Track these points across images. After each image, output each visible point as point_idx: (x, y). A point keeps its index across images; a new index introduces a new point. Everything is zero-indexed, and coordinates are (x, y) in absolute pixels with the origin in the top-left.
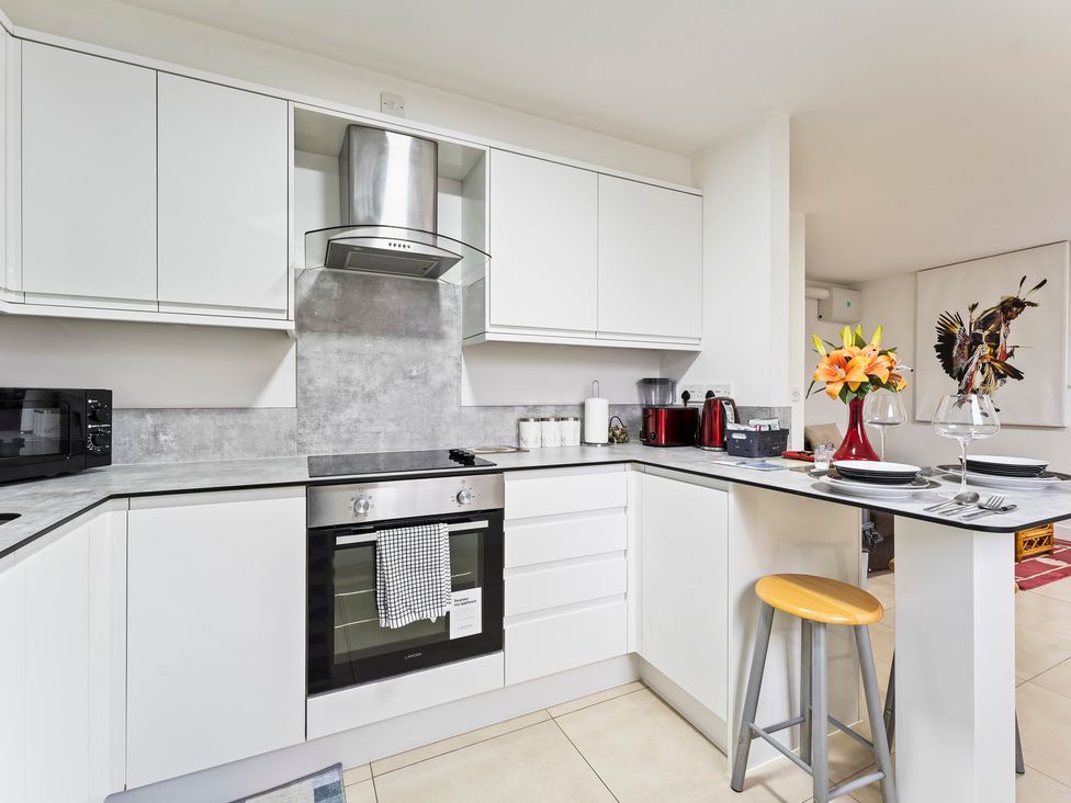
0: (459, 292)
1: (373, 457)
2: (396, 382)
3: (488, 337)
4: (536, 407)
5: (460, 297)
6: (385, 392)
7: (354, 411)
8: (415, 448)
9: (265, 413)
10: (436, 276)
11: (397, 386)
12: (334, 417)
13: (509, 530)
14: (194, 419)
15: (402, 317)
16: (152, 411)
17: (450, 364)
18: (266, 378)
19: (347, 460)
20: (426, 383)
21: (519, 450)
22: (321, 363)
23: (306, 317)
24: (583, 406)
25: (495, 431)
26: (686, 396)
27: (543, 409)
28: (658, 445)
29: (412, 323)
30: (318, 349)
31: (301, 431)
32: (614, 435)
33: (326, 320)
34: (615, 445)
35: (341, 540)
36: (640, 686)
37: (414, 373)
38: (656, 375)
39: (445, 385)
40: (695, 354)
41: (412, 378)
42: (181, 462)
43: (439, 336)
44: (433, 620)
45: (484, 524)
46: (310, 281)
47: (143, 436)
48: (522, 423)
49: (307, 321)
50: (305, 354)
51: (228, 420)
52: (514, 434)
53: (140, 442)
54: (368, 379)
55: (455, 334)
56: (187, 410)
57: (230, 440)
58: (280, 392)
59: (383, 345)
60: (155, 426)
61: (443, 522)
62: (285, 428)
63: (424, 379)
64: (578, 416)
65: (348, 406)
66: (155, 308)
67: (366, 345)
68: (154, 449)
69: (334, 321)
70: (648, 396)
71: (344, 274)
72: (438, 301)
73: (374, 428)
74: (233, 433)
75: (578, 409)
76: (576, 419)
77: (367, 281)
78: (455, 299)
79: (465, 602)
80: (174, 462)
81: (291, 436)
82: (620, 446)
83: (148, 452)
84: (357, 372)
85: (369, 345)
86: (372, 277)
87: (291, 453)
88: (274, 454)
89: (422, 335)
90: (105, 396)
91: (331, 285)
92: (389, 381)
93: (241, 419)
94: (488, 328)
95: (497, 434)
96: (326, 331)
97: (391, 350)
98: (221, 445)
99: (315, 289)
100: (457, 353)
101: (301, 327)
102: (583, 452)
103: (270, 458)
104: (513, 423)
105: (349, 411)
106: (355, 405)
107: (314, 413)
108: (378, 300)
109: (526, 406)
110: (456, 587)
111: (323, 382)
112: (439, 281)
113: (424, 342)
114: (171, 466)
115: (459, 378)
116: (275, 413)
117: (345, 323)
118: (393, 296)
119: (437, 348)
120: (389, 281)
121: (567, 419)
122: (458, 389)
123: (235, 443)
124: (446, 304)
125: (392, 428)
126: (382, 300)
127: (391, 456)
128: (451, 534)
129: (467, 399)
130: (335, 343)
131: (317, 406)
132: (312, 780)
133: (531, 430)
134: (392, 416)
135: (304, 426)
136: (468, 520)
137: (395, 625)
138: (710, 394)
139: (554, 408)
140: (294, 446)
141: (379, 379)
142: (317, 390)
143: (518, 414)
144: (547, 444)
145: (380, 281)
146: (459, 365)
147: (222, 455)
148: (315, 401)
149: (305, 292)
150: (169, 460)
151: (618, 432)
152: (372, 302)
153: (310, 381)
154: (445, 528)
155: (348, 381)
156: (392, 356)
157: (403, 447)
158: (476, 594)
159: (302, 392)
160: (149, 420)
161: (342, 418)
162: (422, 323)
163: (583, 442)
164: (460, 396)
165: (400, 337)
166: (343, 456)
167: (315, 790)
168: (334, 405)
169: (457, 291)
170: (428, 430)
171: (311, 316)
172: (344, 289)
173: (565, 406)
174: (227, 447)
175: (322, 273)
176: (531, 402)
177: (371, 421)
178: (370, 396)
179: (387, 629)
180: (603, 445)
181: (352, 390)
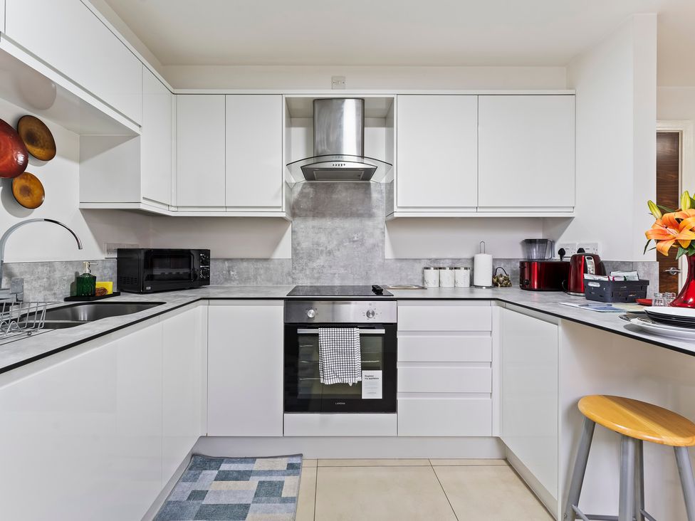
0: (383, 187)
1: (332, 287)
2: (345, 244)
3: (396, 215)
4: (436, 260)
5: (384, 191)
6: (339, 250)
7: (321, 261)
8: (356, 284)
9: (276, 261)
10: (369, 179)
11: (345, 247)
12: (311, 265)
13: (400, 338)
14: (245, 264)
15: (348, 206)
16: (228, 260)
17: (378, 233)
18: (276, 244)
19: (318, 289)
20: (362, 244)
21: (423, 288)
22: (304, 234)
23: (295, 210)
24: (473, 259)
25: (407, 275)
26: (562, 252)
27: (442, 261)
28: (531, 289)
29: (354, 209)
30: (302, 226)
31: (293, 271)
32: (498, 280)
33: (306, 210)
34: (499, 289)
35: (300, 331)
36: (503, 462)
37: (356, 239)
38: (539, 236)
39: (374, 246)
40: (570, 219)
41: (354, 242)
42: (239, 285)
43: (370, 215)
44: (351, 385)
45: (383, 331)
46: (298, 189)
47: (224, 272)
48: (426, 270)
49: (297, 211)
50: (296, 229)
51: (260, 265)
52: (421, 277)
53: (223, 275)
54: (329, 242)
55: (380, 214)
56: (242, 260)
57: (260, 275)
58: (284, 251)
59: (338, 222)
60: (229, 267)
61: (357, 327)
62: (286, 270)
63: (361, 242)
64: (469, 266)
65: (318, 258)
66: (224, 209)
67: (327, 223)
68: (228, 279)
69: (310, 211)
70: (529, 252)
71: (316, 183)
72: (370, 194)
73: (332, 271)
74: (262, 271)
75: (470, 261)
76: (466, 269)
77: (329, 186)
78: (381, 192)
79: (371, 378)
80: (236, 285)
81: (289, 274)
82: (504, 289)
83: (226, 280)
84: (323, 239)
85: (329, 223)
86: (331, 183)
87: (289, 283)
88: (280, 283)
89: (360, 216)
90: (207, 252)
91: (309, 190)
92: (340, 244)
93: (265, 264)
94: (395, 209)
95: (409, 277)
96: (306, 216)
97: (342, 225)
98: (257, 278)
99: (302, 194)
100: (382, 225)
101: (294, 215)
102: (472, 292)
103: (279, 285)
104: (420, 270)
105: (318, 261)
106: (322, 258)
107: (301, 262)
108: (335, 196)
109: (430, 259)
110: (364, 367)
111: (305, 245)
112: (371, 182)
113: (361, 221)
114: (234, 287)
115: (383, 241)
116: (281, 262)
117: (317, 211)
118: (343, 193)
119: (369, 223)
120: (340, 185)
121: (459, 268)
122: (383, 248)
123: (262, 277)
124: (375, 195)
125: (342, 271)
126: (336, 196)
127: (342, 287)
128: (361, 335)
129: (389, 255)
130: (311, 223)
131: (302, 258)
132: (286, 459)
133: (431, 275)
134: (342, 264)
135: (295, 269)
136: (374, 328)
137: (327, 383)
138: (581, 250)
139: (450, 261)
140: (290, 280)
141: (335, 243)
142: (302, 249)
143: (424, 264)
144: (443, 285)
145: (336, 185)
146: (384, 233)
147: (257, 283)
148: (301, 256)
149: (295, 195)
150: (234, 284)
151: (501, 279)
152: (331, 198)
153: (299, 244)
154: (357, 331)
155: (318, 244)
156: (343, 228)
157: (349, 283)
158: (379, 374)
159: (295, 251)
160: (227, 264)
161: (315, 265)
162: (359, 208)
163: (472, 284)
164: (384, 253)
165: (347, 217)
166: (315, 286)
167: (288, 464)
168: (311, 257)
169: (382, 187)
170: (364, 273)
171: (299, 209)
172: (316, 191)
173: (460, 259)
174: (259, 279)
175: (305, 184)
176: (434, 256)
177: (331, 267)
178: (330, 253)
179: (323, 384)
180: (487, 287)
181: (320, 249)
